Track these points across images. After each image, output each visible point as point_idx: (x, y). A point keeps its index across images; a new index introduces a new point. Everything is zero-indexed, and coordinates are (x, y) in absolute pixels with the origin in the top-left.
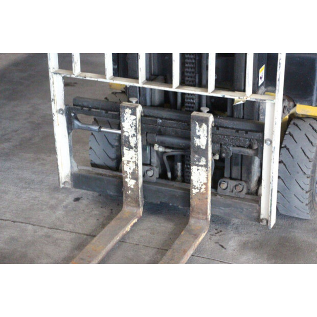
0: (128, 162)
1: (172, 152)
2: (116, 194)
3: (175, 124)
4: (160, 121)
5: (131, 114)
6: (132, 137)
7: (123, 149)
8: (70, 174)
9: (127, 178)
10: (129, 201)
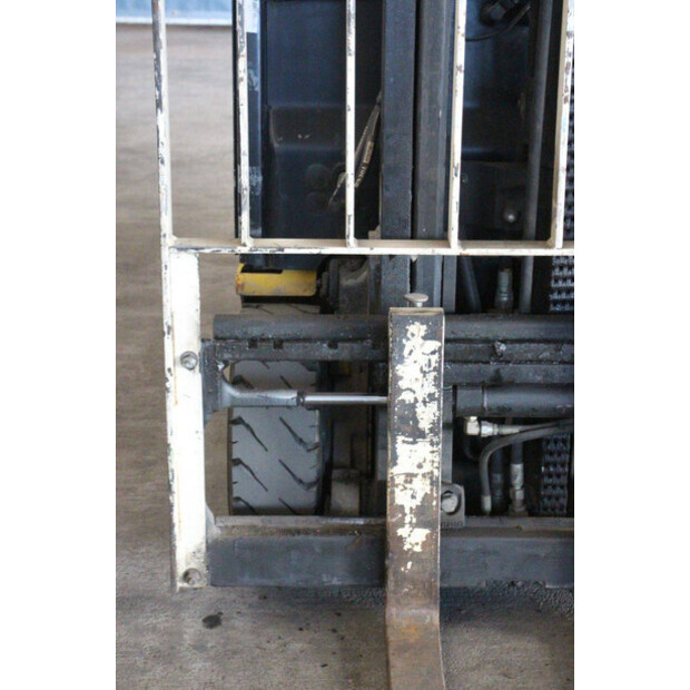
0: (410, 477)
1: (521, 432)
2: (349, 582)
3: (545, 350)
4: (503, 347)
5: (425, 338)
6: (424, 402)
7: (394, 442)
8: (204, 547)
9: (403, 525)
10: (407, 594)
